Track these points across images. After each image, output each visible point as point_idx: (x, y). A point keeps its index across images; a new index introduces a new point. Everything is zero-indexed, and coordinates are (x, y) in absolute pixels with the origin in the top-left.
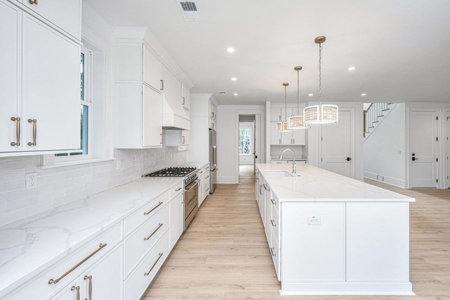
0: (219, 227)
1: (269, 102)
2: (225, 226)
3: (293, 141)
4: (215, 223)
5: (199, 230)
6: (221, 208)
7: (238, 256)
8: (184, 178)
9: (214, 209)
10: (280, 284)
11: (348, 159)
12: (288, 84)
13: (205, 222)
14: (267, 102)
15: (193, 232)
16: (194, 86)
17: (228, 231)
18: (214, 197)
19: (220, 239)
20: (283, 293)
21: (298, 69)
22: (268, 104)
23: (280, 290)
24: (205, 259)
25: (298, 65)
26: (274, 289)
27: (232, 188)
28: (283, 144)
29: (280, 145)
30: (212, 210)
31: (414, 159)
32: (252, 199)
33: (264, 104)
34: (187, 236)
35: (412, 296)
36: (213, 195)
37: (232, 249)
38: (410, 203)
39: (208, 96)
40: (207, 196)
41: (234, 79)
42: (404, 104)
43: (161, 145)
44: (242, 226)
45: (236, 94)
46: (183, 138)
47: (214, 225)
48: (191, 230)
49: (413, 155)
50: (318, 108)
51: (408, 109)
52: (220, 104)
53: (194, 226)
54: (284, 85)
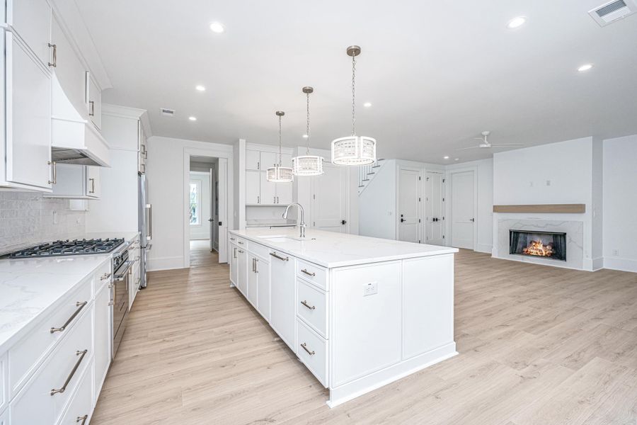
0: (183, 338)
1: (244, 141)
2: (194, 334)
3: (276, 199)
4: (172, 334)
5: (140, 352)
6: (173, 308)
7: (238, 374)
8: (111, 255)
9: (160, 311)
10: (326, 392)
11: (344, 222)
12: (282, 114)
13: (150, 335)
14: (240, 140)
15: (127, 359)
16: (111, 87)
17: (201, 341)
18: (150, 293)
19: (193, 357)
20: (334, 403)
21: (308, 91)
22: (242, 142)
23: (328, 402)
24: (177, 398)
25: (308, 86)
26: (317, 405)
27: (179, 275)
28: (262, 203)
29: (259, 204)
30: (158, 314)
31: (402, 220)
32: (223, 286)
33: (235, 143)
34: (120, 368)
35: (457, 356)
36: (147, 289)
37: (223, 367)
38: (455, 253)
39: (138, 113)
40: (138, 292)
41: (200, 88)
42: (394, 161)
43: (50, 186)
44: (225, 327)
45: (192, 119)
46: (90, 183)
47: (172, 338)
48: (124, 355)
49: (402, 216)
50: (356, 141)
51: (398, 167)
52: (153, 134)
53: (127, 347)
54: (278, 114)
